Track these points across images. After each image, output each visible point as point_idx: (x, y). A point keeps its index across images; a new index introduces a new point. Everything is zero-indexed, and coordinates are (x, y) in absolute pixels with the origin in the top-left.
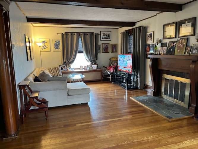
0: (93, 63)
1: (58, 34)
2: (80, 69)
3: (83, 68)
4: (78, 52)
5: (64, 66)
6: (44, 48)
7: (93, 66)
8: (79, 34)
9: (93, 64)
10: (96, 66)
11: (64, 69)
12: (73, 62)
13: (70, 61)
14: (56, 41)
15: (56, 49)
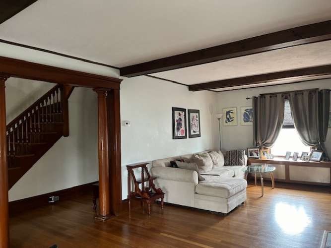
0: (316, 149)
1: (247, 99)
2: (285, 157)
3: (290, 157)
4: (283, 126)
5: (256, 149)
6: (229, 121)
7: (315, 154)
8: (285, 96)
9: (316, 151)
10: (320, 154)
11: (255, 155)
12: (272, 143)
13: (266, 142)
14: (246, 110)
15: (245, 121)
